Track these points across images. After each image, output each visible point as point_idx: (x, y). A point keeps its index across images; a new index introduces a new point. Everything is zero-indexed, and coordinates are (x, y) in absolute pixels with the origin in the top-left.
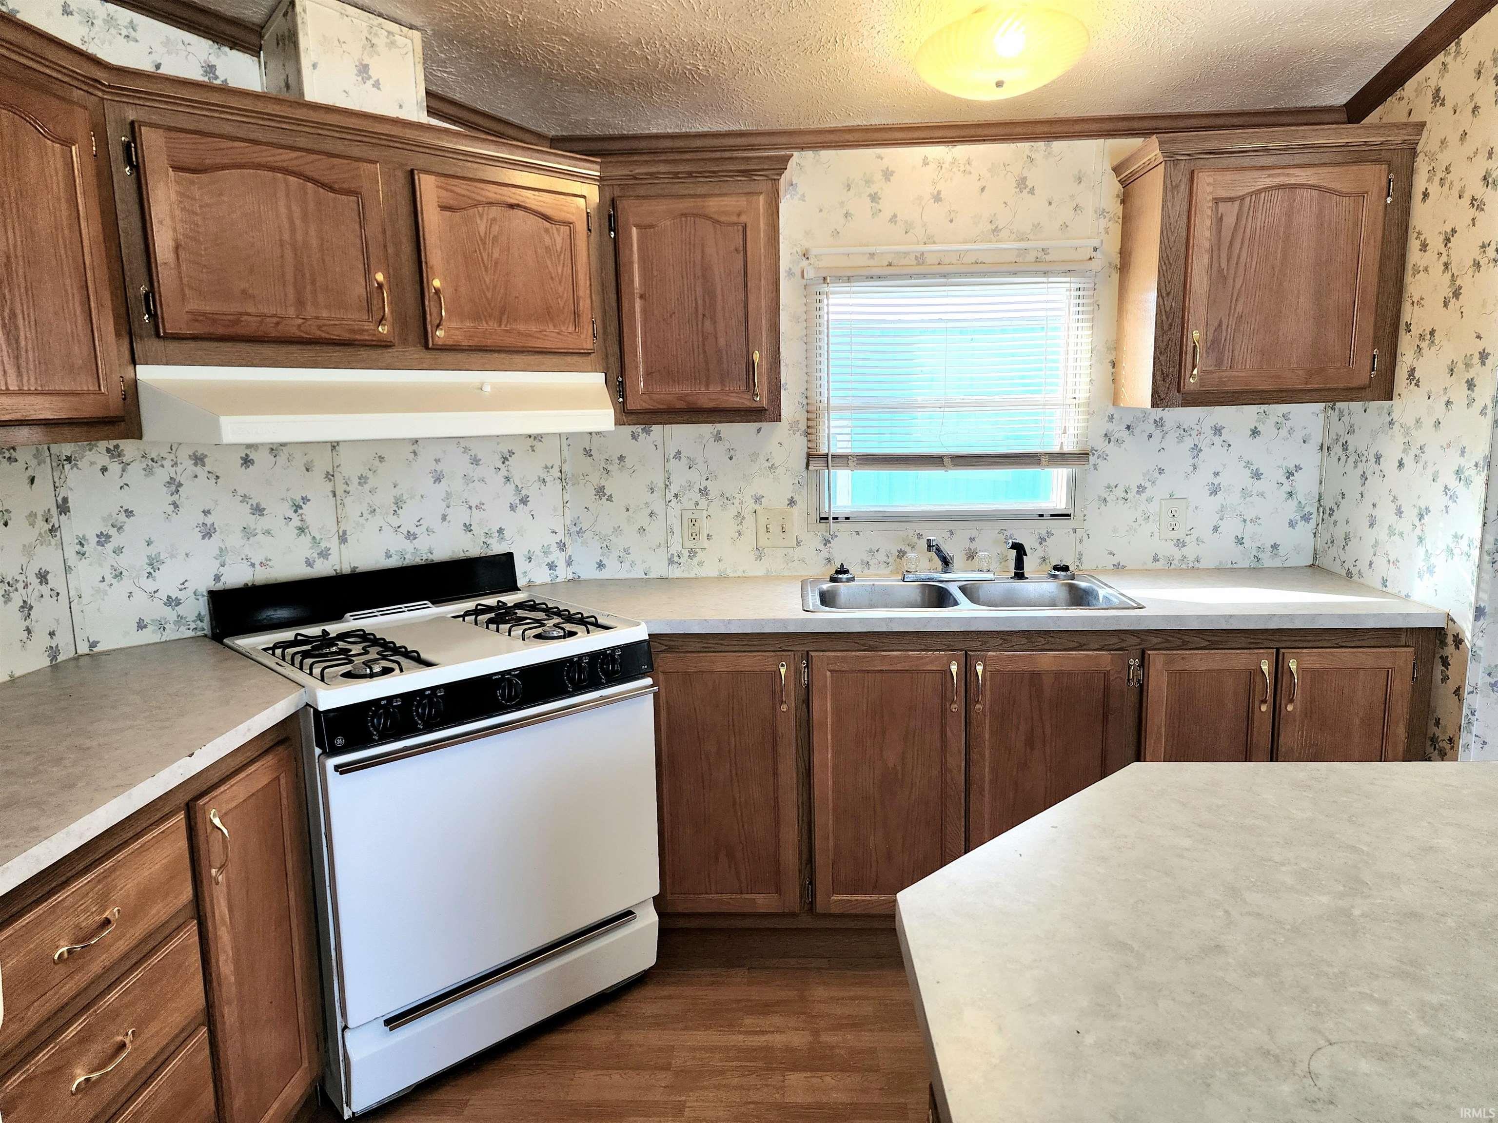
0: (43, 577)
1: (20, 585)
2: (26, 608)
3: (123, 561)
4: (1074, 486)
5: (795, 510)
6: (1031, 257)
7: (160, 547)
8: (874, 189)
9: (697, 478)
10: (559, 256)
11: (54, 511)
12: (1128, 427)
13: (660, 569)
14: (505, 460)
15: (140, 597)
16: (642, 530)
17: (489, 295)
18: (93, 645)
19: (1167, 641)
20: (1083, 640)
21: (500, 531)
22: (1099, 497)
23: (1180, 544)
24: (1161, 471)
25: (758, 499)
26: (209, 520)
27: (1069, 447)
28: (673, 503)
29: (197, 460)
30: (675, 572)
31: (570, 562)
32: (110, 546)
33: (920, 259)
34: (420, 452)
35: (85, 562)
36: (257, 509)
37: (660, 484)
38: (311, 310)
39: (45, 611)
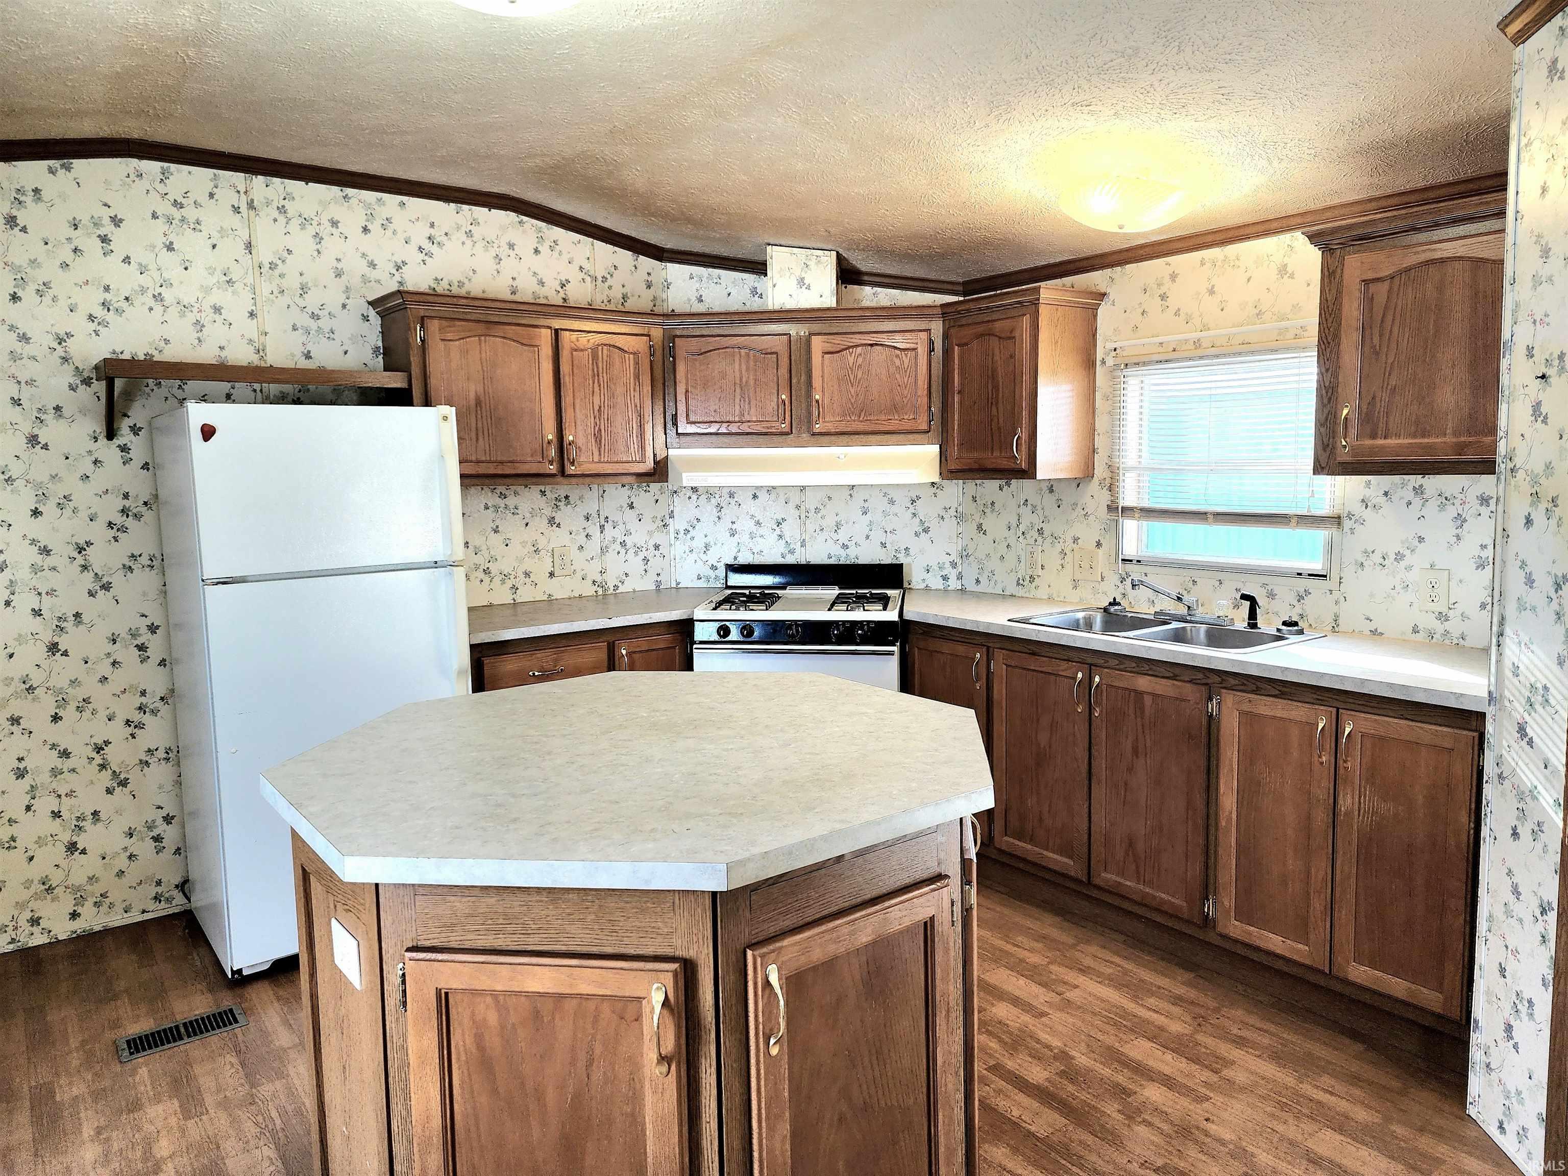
0: (657, 547)
1: (644, 549)
2: (646, 560)
3: (694, 544)
4: (1330, 548)
5: (1100, 552)
6: (1290, 335)
7: (710, 539)
8: (1163, 289)
9: (1036, 520)
10: (906, 371)
11: (667, 517)
12: (1386, 494)
13: (1012, 589)
14: (913, 502)
15: (700, 563)
16: (1002, 557)
17: (853, 401)
18: (678, 584)
19: (1244, 684)
20: (1177, 671)
21: (907, 549)
22: (1356, 561)
23: (1442, 617)
24: (1421, 539)
25: (1076, 540)
26: (734, 527)
27: (1323, 510)
28: (1021, 539)
29: (731, 495)
30: (1020, 592)
31: (960, 577)
32: (689, 536)
33: (1197, 344)
34: (854, 494)
35: (678, 543)
36: (758, 523)
37: (1014, 523)
38: (747, 418)
39: (656, 563)
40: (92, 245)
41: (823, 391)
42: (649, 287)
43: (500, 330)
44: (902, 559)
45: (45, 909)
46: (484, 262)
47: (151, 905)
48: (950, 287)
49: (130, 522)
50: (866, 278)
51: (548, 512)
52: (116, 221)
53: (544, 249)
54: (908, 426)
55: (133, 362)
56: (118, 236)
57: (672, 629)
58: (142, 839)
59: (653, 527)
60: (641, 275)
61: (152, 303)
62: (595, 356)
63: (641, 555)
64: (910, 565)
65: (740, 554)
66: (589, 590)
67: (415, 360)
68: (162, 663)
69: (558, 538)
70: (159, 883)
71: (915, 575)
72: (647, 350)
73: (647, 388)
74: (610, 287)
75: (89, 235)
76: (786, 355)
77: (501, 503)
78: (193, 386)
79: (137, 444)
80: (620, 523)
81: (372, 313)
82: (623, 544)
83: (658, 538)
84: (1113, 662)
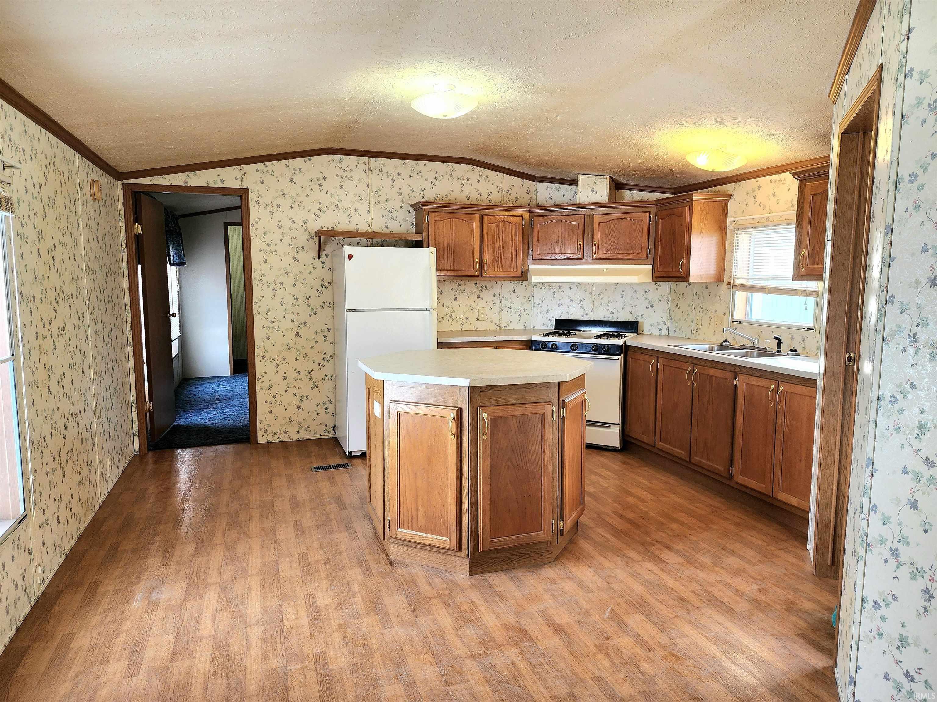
0: (525, 310)
1: (519, 311)
2: (520, 316)
3: (542, 309)
5: (725, 317)
6: (789, 217)
7: (549, 308)
8: (755, 193)
9: (700, 302)
10: (637, 231)
11: (531, 296)
13: (689, 335)
14: (646, 292)
15: (544, 319)
16: (686, 320)
17: (612, 244)
19: (748, 372)
21: (642, 315)
25: (716, 312)
26: (560, 302)
28: (694, 311)
29: (560, 287)
30: (692, 336)
31: (668, 329)
32: (540, 305)
33: (767, 219)
34: (617, 287)
35: (535, 309)
36: (572, 300)
37: (691, 303)
38: (563, 252)
39: (524, 318)
40: (316, 187)
41: (598, 241)
42: (528, 193)
43: (458, 216)
44: (640, 320)
45: (290, 429)
46: (456, 187)
47: (323, 433)
48: (668, 190)
49: (323, 290)
50: (627, 187)
51: (477, 292)
52: (325, 178)
53: (482, 180)
54: (637, 256)
55: (328, 231)
56: (325, 184)
57: (523, 344)
58: (321, 408)
59: (524, 301)
60: (525, 188)
61: (335, 208)
62: (498, 226)
63: (518, 314)
64: (643, 322)
65: (562, 315)
66: (493, 327)
67: (425, 229)
68: (332, 343)
69: (481, 304)
70: (326, 425)
71: (646, 327)
72: (521, 223)
73: (520, 239)
74: (510, 195)
75: (315, 184)
76: (582, 223)
77: (458, 288)
78: (347, 240)
79: (327, 261)
80: (509, 298)
81: (412, 210)
82: (510, 308)
83: (526, 306)
84: (703, 363)
